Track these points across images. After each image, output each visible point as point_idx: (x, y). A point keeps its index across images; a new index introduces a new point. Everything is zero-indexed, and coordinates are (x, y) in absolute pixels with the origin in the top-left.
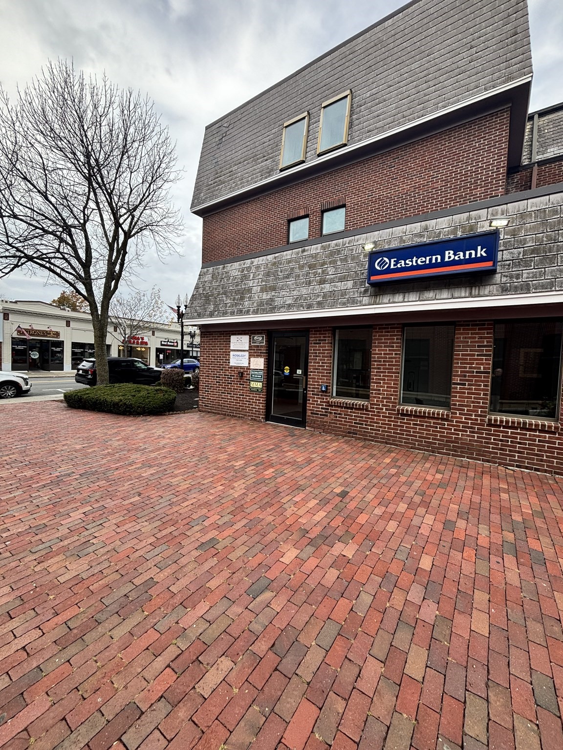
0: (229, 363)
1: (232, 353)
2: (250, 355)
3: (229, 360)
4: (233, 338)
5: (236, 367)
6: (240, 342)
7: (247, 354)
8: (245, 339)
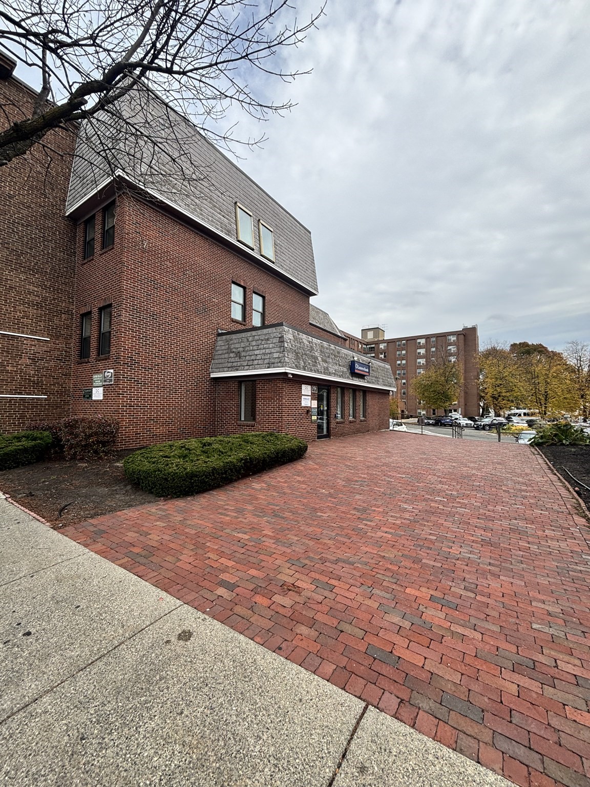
0: (301, 404)
1: (303, 397)
2: (311, 399)
3: (301, 402)
4: (304, 387)
5: (305, 407)
6: (306, 390)
7: (310, 397)
8: (309, 387)
